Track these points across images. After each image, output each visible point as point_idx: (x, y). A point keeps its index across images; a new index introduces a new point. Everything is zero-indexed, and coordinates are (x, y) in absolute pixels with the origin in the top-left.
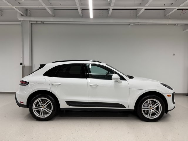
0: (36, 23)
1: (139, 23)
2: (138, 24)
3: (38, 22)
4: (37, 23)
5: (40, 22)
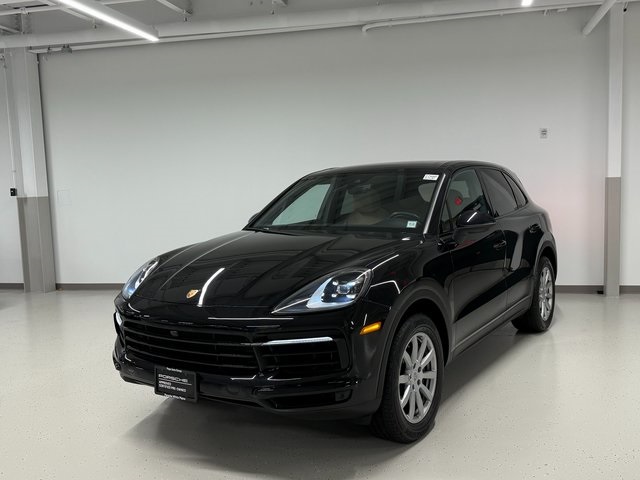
0: (49, 53)
3: (54, 50)
4: (50, 51)
5: (60, 49)
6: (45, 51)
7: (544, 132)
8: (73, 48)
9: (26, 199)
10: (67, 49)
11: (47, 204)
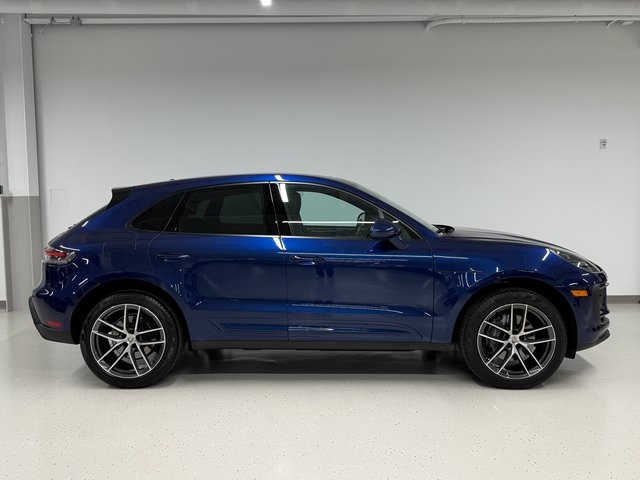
0: (51, 25)
1: (462, 17)
2: (460, 21)
3: (58, 21)
4: (53, 22)
5: (68, 21)
6: (48, 21)
7: (604, 143)
8: (85, 21)
9: (12, 197)
10: (76, 21)
11: (37, 204)
